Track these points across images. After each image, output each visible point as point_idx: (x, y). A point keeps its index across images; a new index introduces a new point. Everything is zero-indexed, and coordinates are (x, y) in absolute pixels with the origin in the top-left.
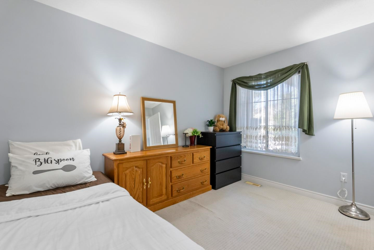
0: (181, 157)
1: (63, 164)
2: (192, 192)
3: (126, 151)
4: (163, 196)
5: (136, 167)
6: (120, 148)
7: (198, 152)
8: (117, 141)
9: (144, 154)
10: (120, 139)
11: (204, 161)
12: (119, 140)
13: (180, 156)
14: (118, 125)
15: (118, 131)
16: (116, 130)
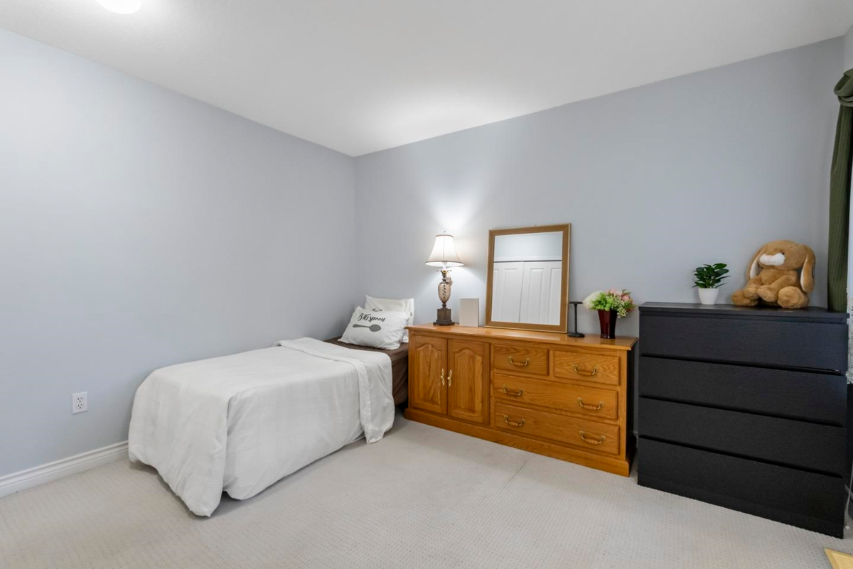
0: (517, 351)
1: (374, 322)
2: (548, 444)
3: (453, 321)
4: (476, 415)
5: (433, 346)
6: (444, 317)
7: (576, 352)
8: (440, 307)
9: (482, 332)
10: (444, 303)
11: (596, 382)
12: (442, 304)
13: (515, 349)
14: (442, 281)
15: (442, 292)
16: (439, 287)
